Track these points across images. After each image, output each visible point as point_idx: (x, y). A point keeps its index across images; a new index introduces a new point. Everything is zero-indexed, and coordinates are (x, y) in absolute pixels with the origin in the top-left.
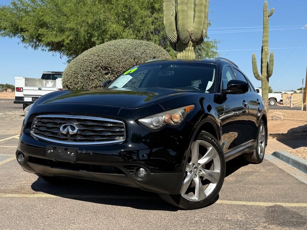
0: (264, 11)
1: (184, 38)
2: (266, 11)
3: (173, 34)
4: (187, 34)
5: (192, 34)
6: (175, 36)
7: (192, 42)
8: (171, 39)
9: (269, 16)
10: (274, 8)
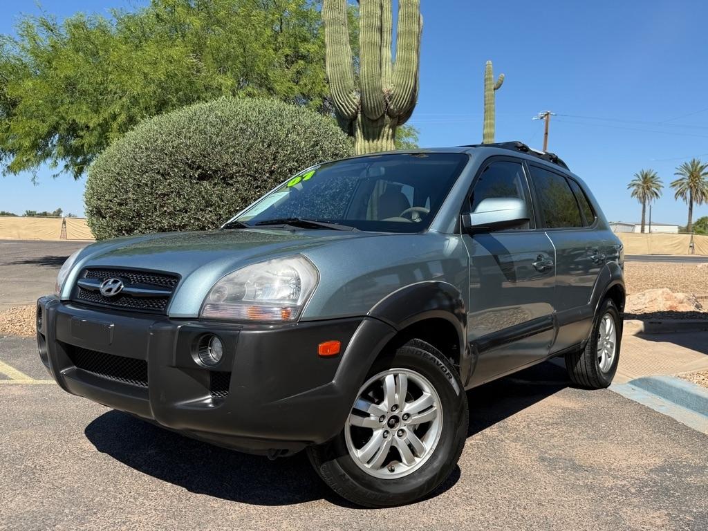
0: (485, 80)
1: (374, 107)
2: (490, 79)
3: (348, 96)
4: (380, 98)
5: (390, 98)
6: (352, 101)
7: (390, 116)
8: (343, 109)
9: (494, 89)
10: (503, 75)
